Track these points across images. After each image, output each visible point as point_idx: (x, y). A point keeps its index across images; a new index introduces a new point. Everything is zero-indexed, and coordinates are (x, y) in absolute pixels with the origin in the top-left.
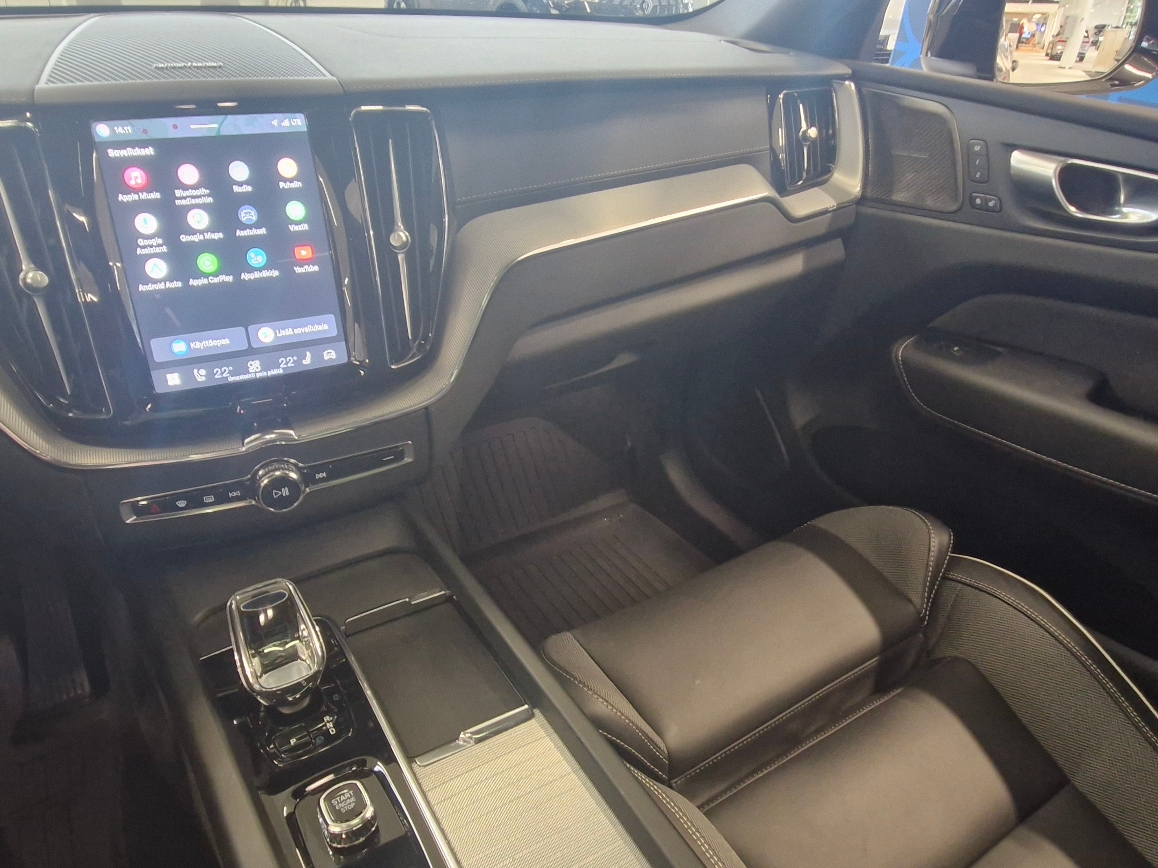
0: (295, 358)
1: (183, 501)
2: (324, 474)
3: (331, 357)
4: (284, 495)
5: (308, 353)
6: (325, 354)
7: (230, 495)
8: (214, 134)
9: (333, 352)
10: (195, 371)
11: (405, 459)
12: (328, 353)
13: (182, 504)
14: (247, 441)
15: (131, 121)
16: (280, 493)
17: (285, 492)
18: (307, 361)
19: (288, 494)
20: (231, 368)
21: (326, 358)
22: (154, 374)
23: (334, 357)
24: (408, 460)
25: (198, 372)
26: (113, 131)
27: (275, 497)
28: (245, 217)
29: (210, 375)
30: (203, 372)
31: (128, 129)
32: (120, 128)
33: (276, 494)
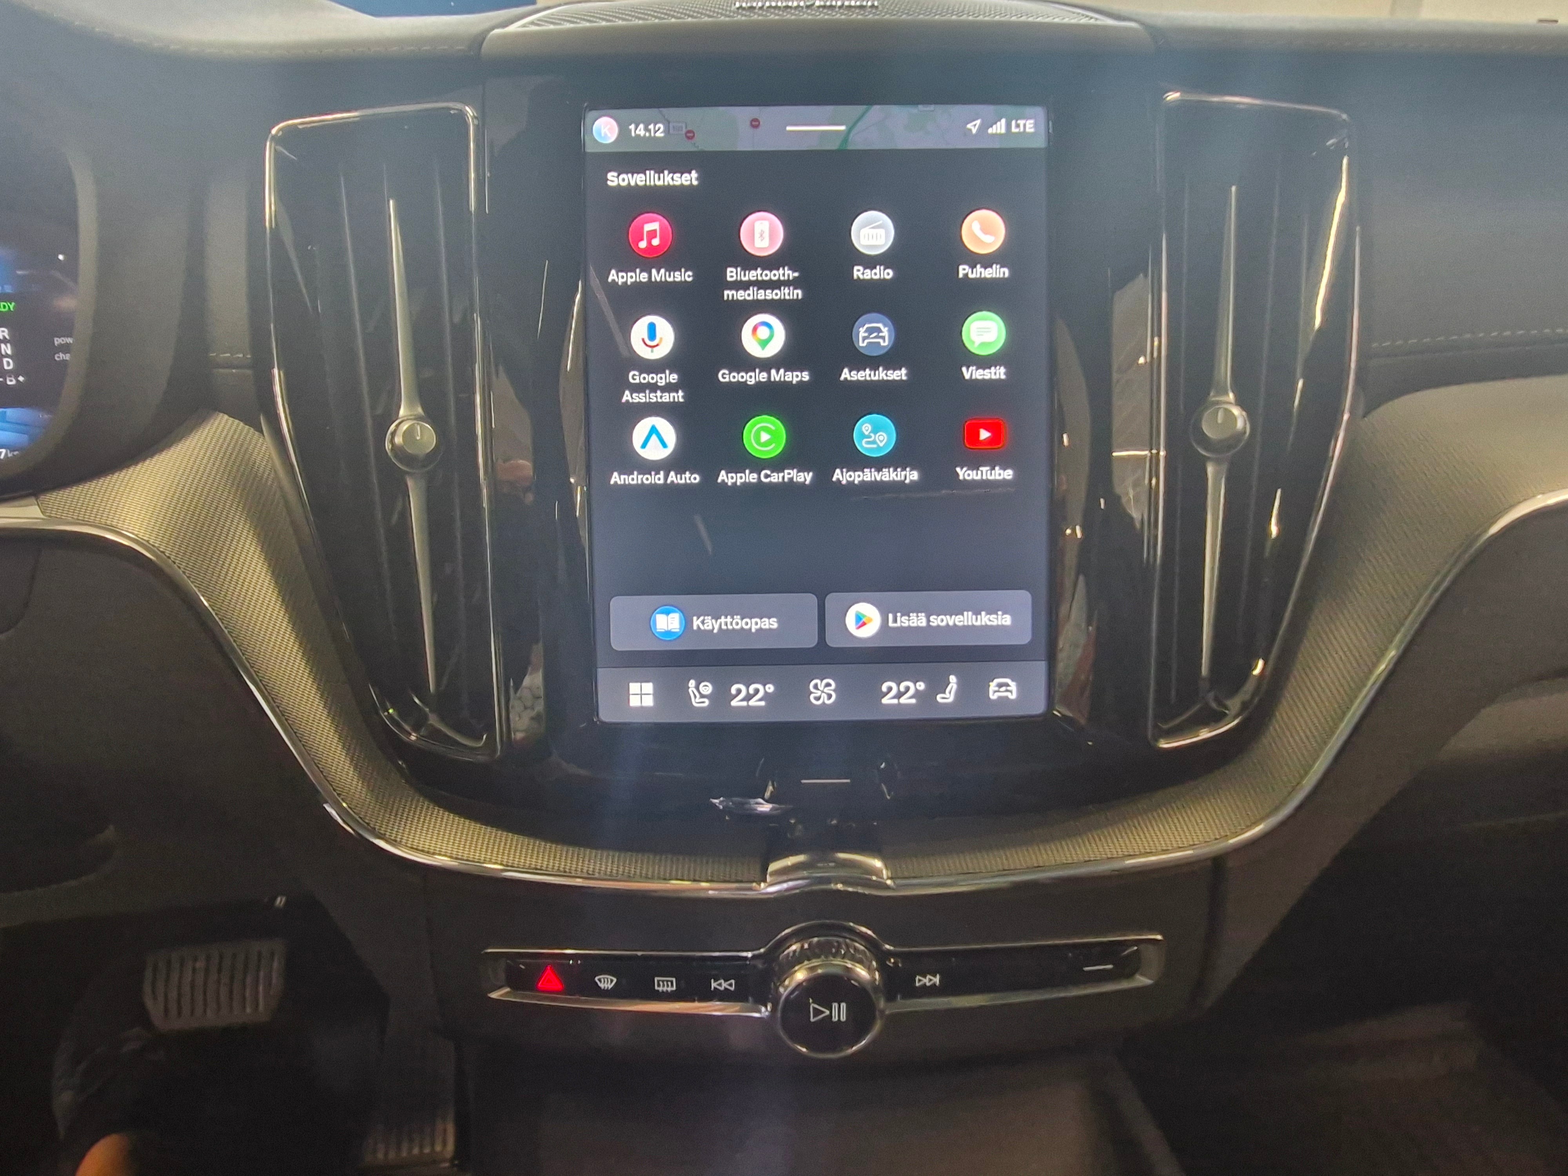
0: (921, 686)
1: (610, 977)
2: (937, 980)
3: (1008, 694)
4: (835, 1019)
5: (953, 679)
6: (993, 686)
7: (714, 985)
8: (833, 146)
9: (1013, 686)
10: (692, 683)
11: (1138, 976)
12: (1000, 685)
13: (606, 982)
14: (774, 866)
15: (666, 111)
16: (828, 1012)
17: (839, 1012)
18: (948, 696)
19: (843, 1018)
20: (770, 688)
21: (993, 696)
22: (604, 676)
23: (1013, 696)
24: (1142, 980)
25: (697, 688)
26: (624, 131)
27: (812, 1020)
28: (866, 341)
29: (721, 696)
30: (707, 688)
31: (659, 131)
32: (641, 126)
33: (817, 1012)
